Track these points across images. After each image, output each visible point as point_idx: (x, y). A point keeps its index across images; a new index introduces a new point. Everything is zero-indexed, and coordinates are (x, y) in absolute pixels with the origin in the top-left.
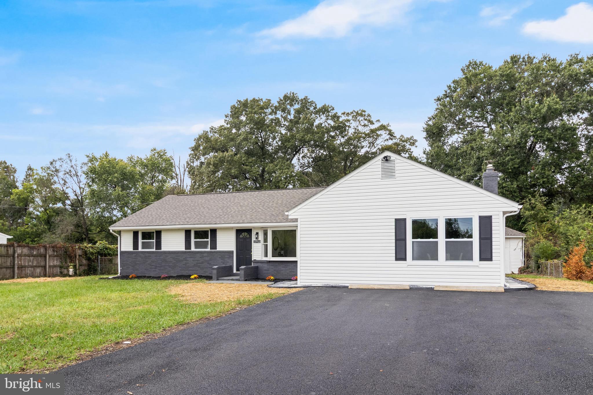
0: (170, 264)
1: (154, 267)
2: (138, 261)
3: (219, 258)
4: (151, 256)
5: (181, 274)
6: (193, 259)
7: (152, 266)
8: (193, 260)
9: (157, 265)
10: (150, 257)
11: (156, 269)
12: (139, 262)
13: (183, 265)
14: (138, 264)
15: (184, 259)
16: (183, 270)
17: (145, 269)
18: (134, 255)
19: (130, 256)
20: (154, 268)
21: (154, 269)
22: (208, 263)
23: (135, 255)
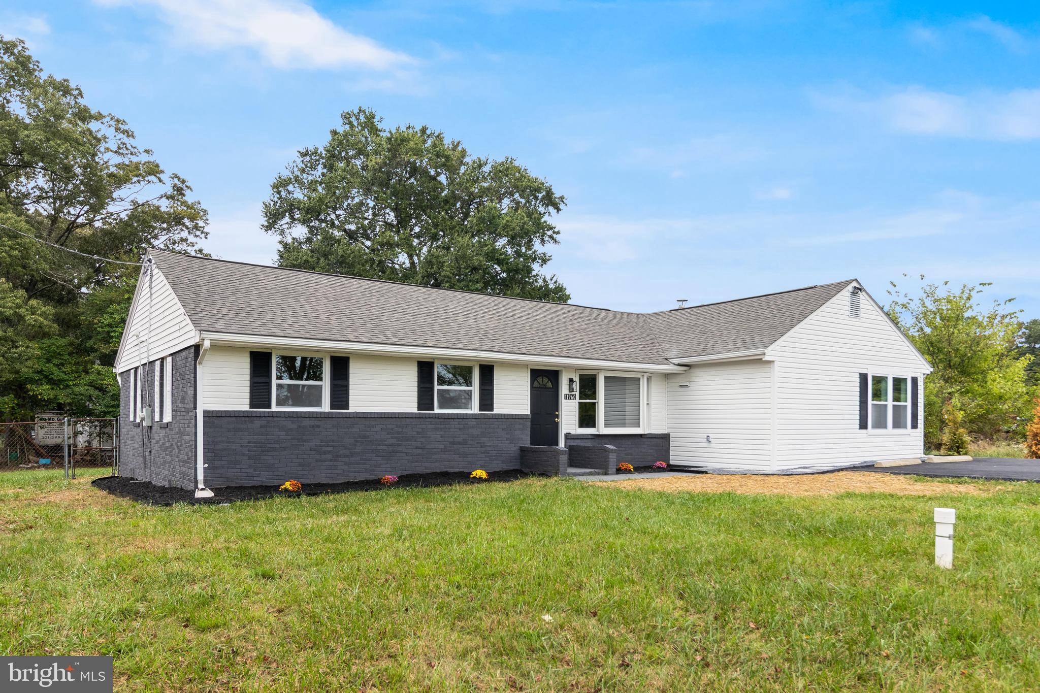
0: (379, 448)
1: (329, 456)
2: (275, 442)
3: (503, 429)
4: (318, 427)
5: (410, 472)
6: (442, 433)
7: (325, 453)
8: (441, 437)
9: (341, 452)
10: (317, 430)
11: (336, 460)
12: (276, 446)
13: (417, 448)
14: (274, 450)
15: (418, 433)
16: (417, 462)
17: (300, 465)
18: (258, 423)
19: (245, 426)
20: (331, 461)
21: (331, 463)
22: (477, 443)
23: (264, 422)
